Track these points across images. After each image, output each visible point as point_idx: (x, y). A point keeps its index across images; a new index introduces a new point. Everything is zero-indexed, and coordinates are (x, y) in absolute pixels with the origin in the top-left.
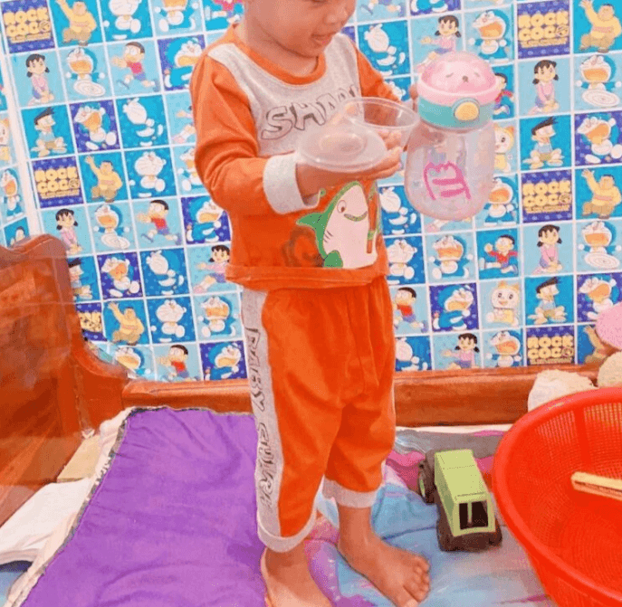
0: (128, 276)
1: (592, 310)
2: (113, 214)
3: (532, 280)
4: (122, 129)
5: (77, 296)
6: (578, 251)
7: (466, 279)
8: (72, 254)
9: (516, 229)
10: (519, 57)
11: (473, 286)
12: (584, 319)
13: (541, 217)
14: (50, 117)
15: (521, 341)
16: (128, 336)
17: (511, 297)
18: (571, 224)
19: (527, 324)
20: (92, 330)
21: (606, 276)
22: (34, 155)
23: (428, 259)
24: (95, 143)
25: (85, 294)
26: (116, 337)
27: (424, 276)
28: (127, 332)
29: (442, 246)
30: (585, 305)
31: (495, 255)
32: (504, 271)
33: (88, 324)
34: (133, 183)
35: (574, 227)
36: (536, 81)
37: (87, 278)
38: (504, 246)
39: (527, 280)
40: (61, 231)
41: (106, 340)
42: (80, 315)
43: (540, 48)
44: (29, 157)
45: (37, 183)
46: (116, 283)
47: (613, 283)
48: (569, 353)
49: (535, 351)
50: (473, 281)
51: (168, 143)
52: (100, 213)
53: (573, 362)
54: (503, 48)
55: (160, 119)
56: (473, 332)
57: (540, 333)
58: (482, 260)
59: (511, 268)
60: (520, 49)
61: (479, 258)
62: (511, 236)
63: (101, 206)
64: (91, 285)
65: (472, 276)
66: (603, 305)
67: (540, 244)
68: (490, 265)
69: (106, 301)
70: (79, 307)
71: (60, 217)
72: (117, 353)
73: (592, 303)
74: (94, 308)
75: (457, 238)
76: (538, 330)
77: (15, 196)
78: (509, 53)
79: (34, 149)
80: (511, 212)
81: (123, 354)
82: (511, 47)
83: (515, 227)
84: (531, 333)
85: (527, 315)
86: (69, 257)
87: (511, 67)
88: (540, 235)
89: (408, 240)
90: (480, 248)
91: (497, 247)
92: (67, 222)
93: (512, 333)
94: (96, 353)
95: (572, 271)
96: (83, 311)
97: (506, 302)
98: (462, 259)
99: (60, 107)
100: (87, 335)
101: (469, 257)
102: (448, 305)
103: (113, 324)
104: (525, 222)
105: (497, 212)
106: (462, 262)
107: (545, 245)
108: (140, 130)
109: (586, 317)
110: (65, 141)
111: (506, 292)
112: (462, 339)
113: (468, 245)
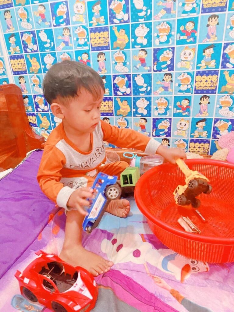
0: (44, 104)
1: (219, 134)
2: (37, 79)
3: (195, 119)
4: (39, 43)
5: (28, 110)
6: (217, 108)
7: (167, 116)
8: (25, 94)
9: (191, 96)
10: (202, 13)
11: (170, 119)
12: (215, 137)
13: (202, 92)
14: (14, 37)
15: (187, 143)
16: (45, 126)
17: (185, 125)
18: (215, 96)
19: (190, 137)
20: (33, 123)
21: (227, 120)
22: (10, 53)
23: (153, 107)
24: (30, 49)
25: (30, 109)
26: (41, 126)
27: (151, 113)
28: (45, 125)
29: (160, 102)
30: (216, 132)
31: (180, 107)
32: (184, 114)
33: (32, 120)
34: (43, 67)
35: (216, 97)
36: (208, 26)
37: (30, 103)
38: (185, 103)
39: (193, 119)
40: (21, 84)
41: (38, 127)
42: (29, 117)
43: (212, 8)
44: (8, 54)
45: (12, 65)
46: (40, 106)
47: (230, 123)
48: (206, 151)
49: (193, 148)
50: (170, 118)
51: (55, 51)
52: (33, 78)
53: (208, 154)
54: (195, 8)
55: (52, 40)
56: (168, 138)
57: (195, 141)
58: (175, 109)
59: (187, 113)
60: (203, 8)
61: (174, 108)
62: (188, 99)
63: (33, 75)
64: (32, 106)
65: (170, 115)
66: (224, 133)
67: (200, 104)
68: (178, 111)
69: (37, 112)
70: (28, 114)
71: (20, 79)
72: (41, 132)
73: (219, 131)
74: (33, 115)
75: (166, 99)
76: (195, 140)
77: (2, 69)
78: (197, 10)
79: (9, 51)
80: (189, 88)
81: (44, 133)
82: (198, 7)
83: (190, 95)
84: (192, 141)
85: (191, 133)
86: (23, 95)
87: (197, 18)
88: (201, 100)
89: (146, 98)
90: (175, 103)
91: (182, 103)
92: (22, 81)
93: (184, 140)
94: (34, 131)
95: (212, 116)
96: (30, 116)
97: (183, 127)
98: (167, 108)
99: (17, 33)
100: (31, 124)
101: (170, 107)
102: (160, 126)
103: (40, 122)
104: (195, 93)
105: (183, 88)
106: (167, 109)
107: (202, 104)
108: (45, 44)
109: (216, 137)
110: (20, 48)
111: (183, 123)
112: (164, 140)
113: (170, 102)
